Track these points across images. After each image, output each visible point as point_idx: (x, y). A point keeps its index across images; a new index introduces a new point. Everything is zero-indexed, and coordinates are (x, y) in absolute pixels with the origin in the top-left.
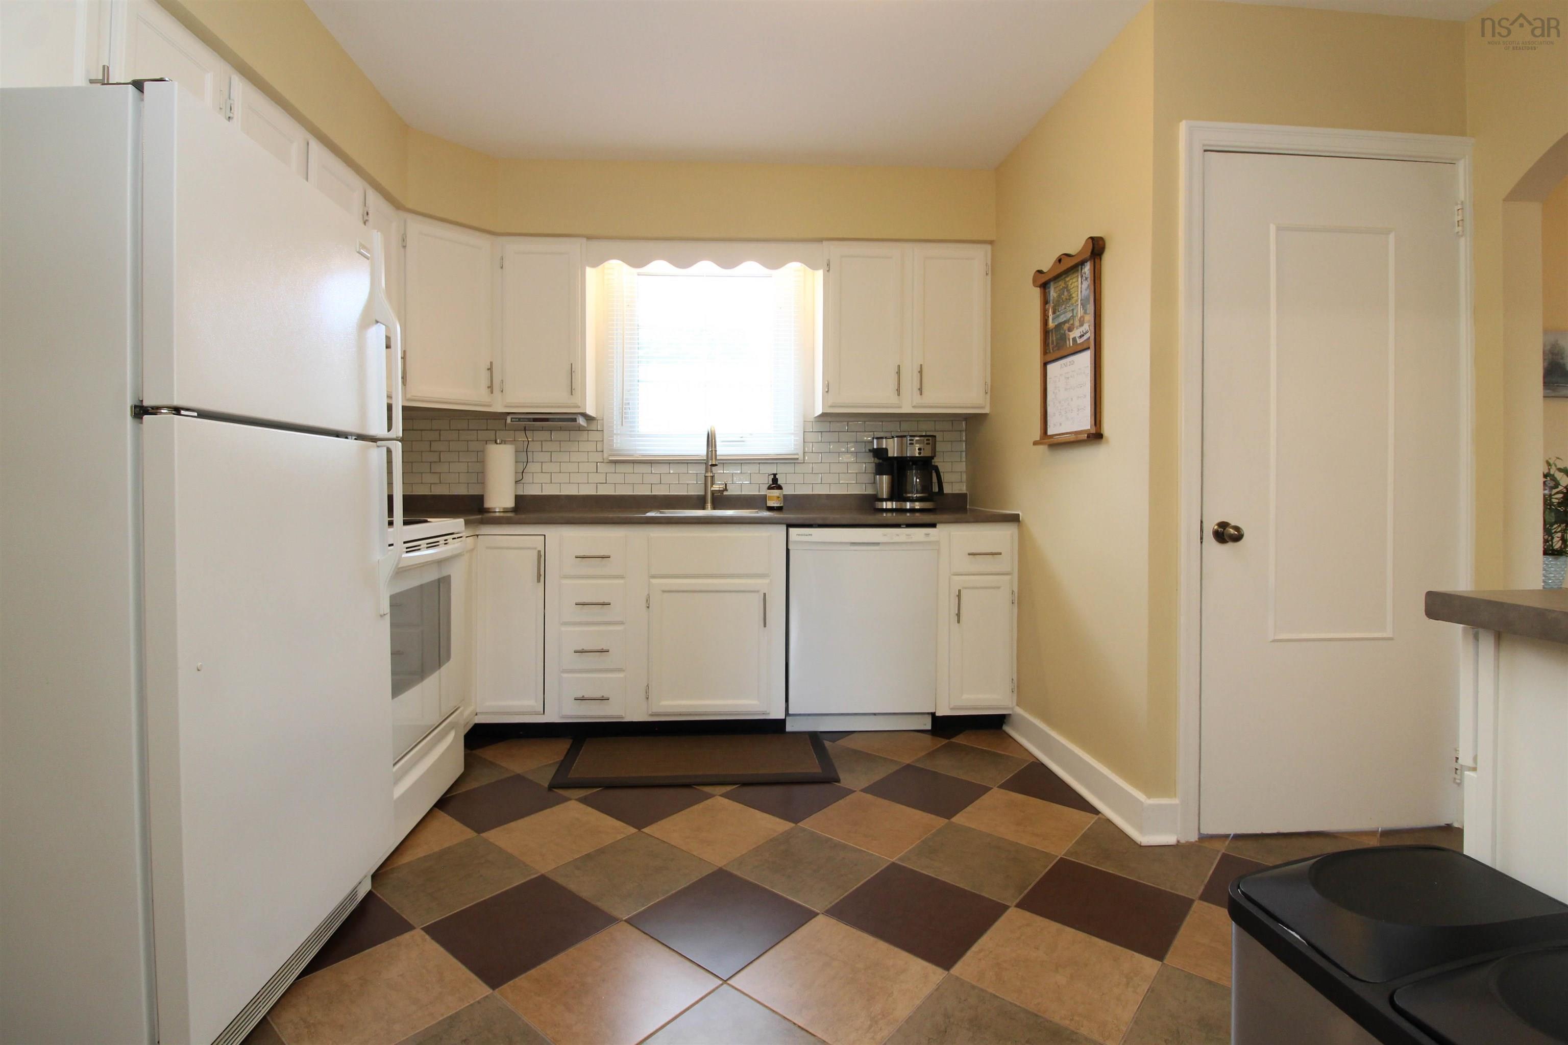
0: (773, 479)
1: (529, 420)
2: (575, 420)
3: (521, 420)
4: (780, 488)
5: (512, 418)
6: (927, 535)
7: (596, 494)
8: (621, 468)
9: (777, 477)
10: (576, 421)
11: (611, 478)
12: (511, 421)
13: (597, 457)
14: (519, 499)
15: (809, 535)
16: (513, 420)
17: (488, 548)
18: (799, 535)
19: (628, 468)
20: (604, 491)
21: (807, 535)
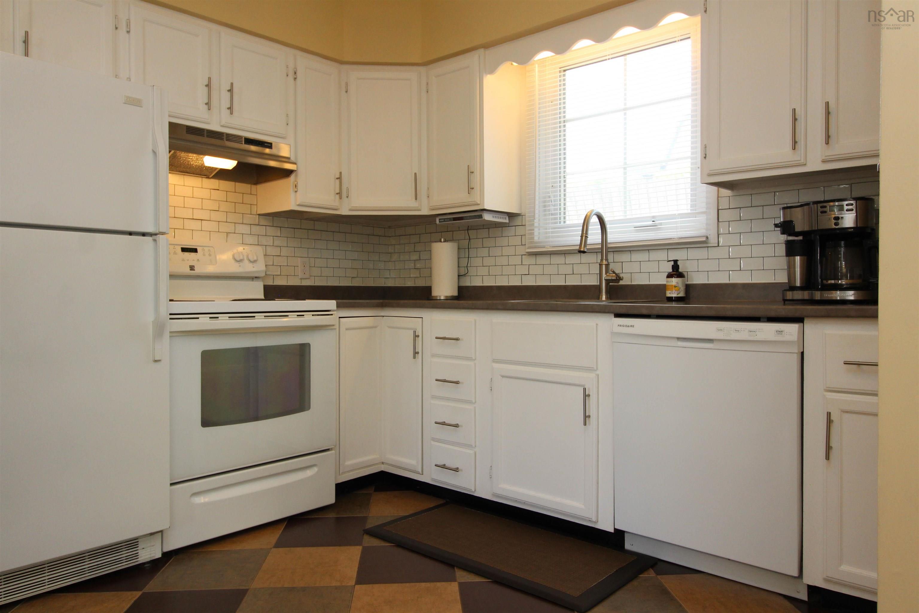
0: (673, 266)
1: (450, 219)
2: (481, 216)
3: (446, 220)
4: (680, 275)
5: (440, 219)
6: (780, 332)
7: (521, 284)
8: (542, 260)
9: (679, 263)
10: (482, 218)
11: (534, 270)
12: (440, 222)
13: (521, 250)
14: (461, 289)
15: (631, 326)
16: (441, 220)
17: (389, 327)
18: (620, 326)
19: (544, 260)
20: (529, 281)
21: (628, 326)
